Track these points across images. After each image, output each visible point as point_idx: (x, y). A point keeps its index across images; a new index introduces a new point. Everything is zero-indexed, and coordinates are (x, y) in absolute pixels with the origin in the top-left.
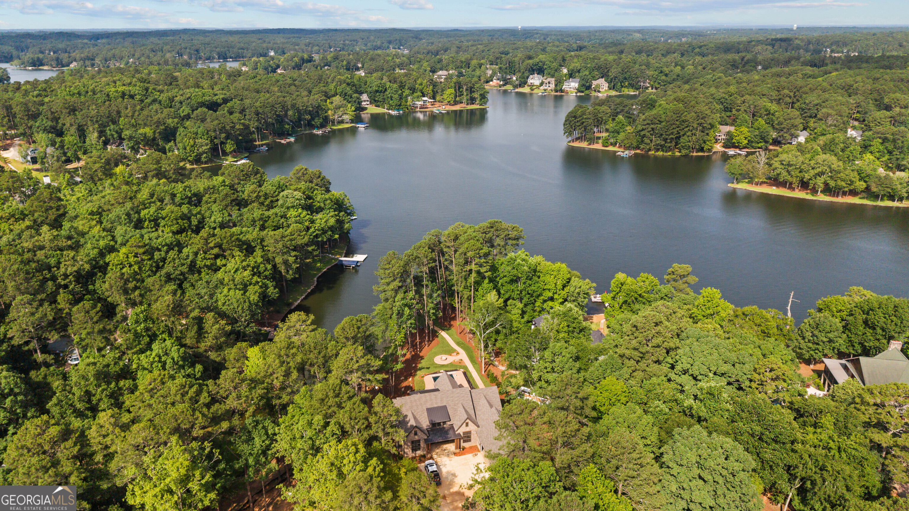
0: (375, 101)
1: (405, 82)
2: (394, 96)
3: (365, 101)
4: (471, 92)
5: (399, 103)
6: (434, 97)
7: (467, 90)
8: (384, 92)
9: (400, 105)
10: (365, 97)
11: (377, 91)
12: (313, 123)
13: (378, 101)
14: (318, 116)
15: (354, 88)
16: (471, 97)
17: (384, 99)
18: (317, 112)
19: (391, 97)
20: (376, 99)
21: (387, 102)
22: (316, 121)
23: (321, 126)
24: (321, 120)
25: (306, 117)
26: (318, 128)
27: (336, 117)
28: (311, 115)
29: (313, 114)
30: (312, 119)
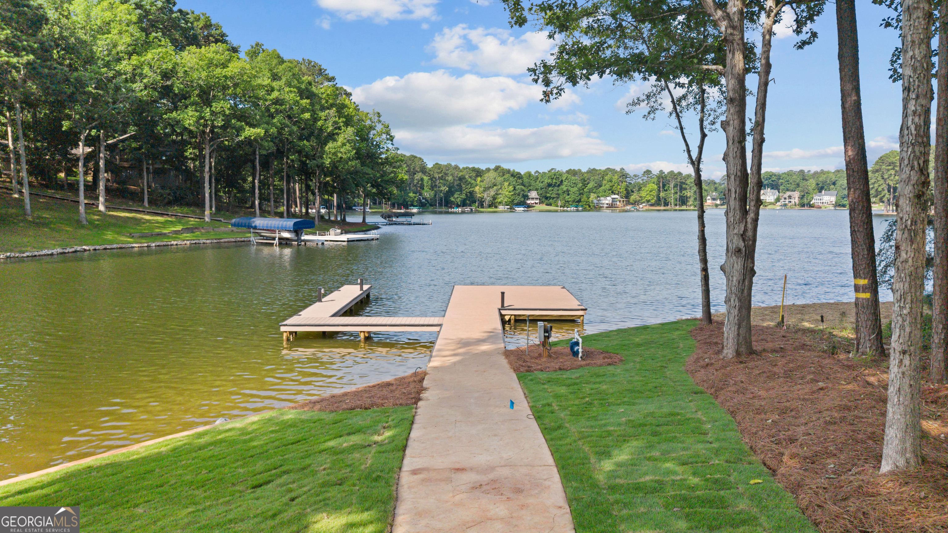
0: (547, 198)
1: (589, 179)
2: (571, 189)
3: (533, 199)
4: (682, 189)
5: (578, 198)
6: (627, 196)
7: (675, 186)
8: (559, 186)
9: (579, 201)
10: (533, 194)
11: (550, 185)
12: (452, 199)
13: (550, 198)
14: (461, 190)
15: (520, 181)
16: (680, 196)
17: (558, 194)
18: (460, 185)
19: (568, 191)
20: (548, 195)
21: (561, 197)
22: (456, 196)
23: (464, 204)
24: (464, 196)
25: (443, 188)
26: (458, 206)
27: (485, 196)
28: (450, 188)
29: (453, 187)
30: (450, 193)
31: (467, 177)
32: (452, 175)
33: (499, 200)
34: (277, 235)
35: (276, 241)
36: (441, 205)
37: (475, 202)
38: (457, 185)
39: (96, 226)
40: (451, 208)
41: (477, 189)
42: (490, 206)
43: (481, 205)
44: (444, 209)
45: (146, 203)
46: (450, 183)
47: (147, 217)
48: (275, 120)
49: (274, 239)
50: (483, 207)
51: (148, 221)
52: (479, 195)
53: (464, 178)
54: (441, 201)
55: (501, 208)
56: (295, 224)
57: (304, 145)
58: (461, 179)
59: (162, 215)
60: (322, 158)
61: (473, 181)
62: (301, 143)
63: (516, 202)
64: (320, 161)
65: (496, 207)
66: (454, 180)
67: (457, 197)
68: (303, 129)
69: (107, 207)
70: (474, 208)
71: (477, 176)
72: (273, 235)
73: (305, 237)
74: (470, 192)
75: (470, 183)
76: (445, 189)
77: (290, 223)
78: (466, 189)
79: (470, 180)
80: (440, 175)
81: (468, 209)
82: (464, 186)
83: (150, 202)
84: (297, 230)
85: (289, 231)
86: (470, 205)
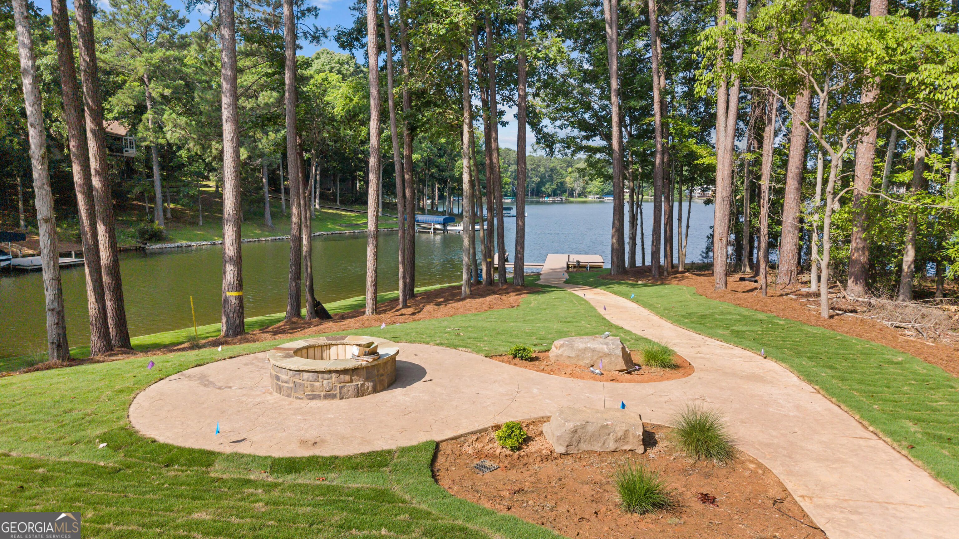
12: (544, 189)
14: (552, 181)
18: (551, 176)
22: (547, 186)
23: (554, 194)
24: (554, 186)
25: (535, 179)
26: (549, 196)
27: (576, 186)
28: (542, 178)
29: (545, 177)
30: (542, 183)
31: (558, 168)
32: (544, 166)
33: (589, 190)
34: (432, 227)
35: (432, 231)
36: (532, 194)
37: (565, 192)
38: (549, 176)
39: (320, 219)
40: (542, 197)
41: (568, 179)
42: (580, 195)
43: (572, 194)
44: (535, 199)
45: (338, 203)
46: (542, 174)
47: (344, 213)
48: (423, 145)
49: (430, 229)
50: (573, 197)
51: (346, 216)
52: (569, 185)
53: (556, 169)
54: (533, 190)
55: (591, 197)
56: (444, 219)
57: (441, 162)
58: (552, 170)
59: (351, 211)
60: (452, 170)
61: (564, 172)
62: (439, 161)
63: (606, 191)
64: (452, 173)
65: (586, 197)
66: (546, 171)
67: (548, 188)
68: (440, 149)
69: (320, 207)
70: (564, 198)
71: (568, 166)
72: (429, 226)
73: (449, 228)
74: (561, 183)
75: (561, 174)
76: (537, 179)
77: (441, 219)
78: (557, 180)
79: (561, 170)
80: (533, 167)
81: (558, 199)
82: (555, 177)
83: (341, 203)
84: (445, 223)
85: (440, 224)
86: (560, 195)
